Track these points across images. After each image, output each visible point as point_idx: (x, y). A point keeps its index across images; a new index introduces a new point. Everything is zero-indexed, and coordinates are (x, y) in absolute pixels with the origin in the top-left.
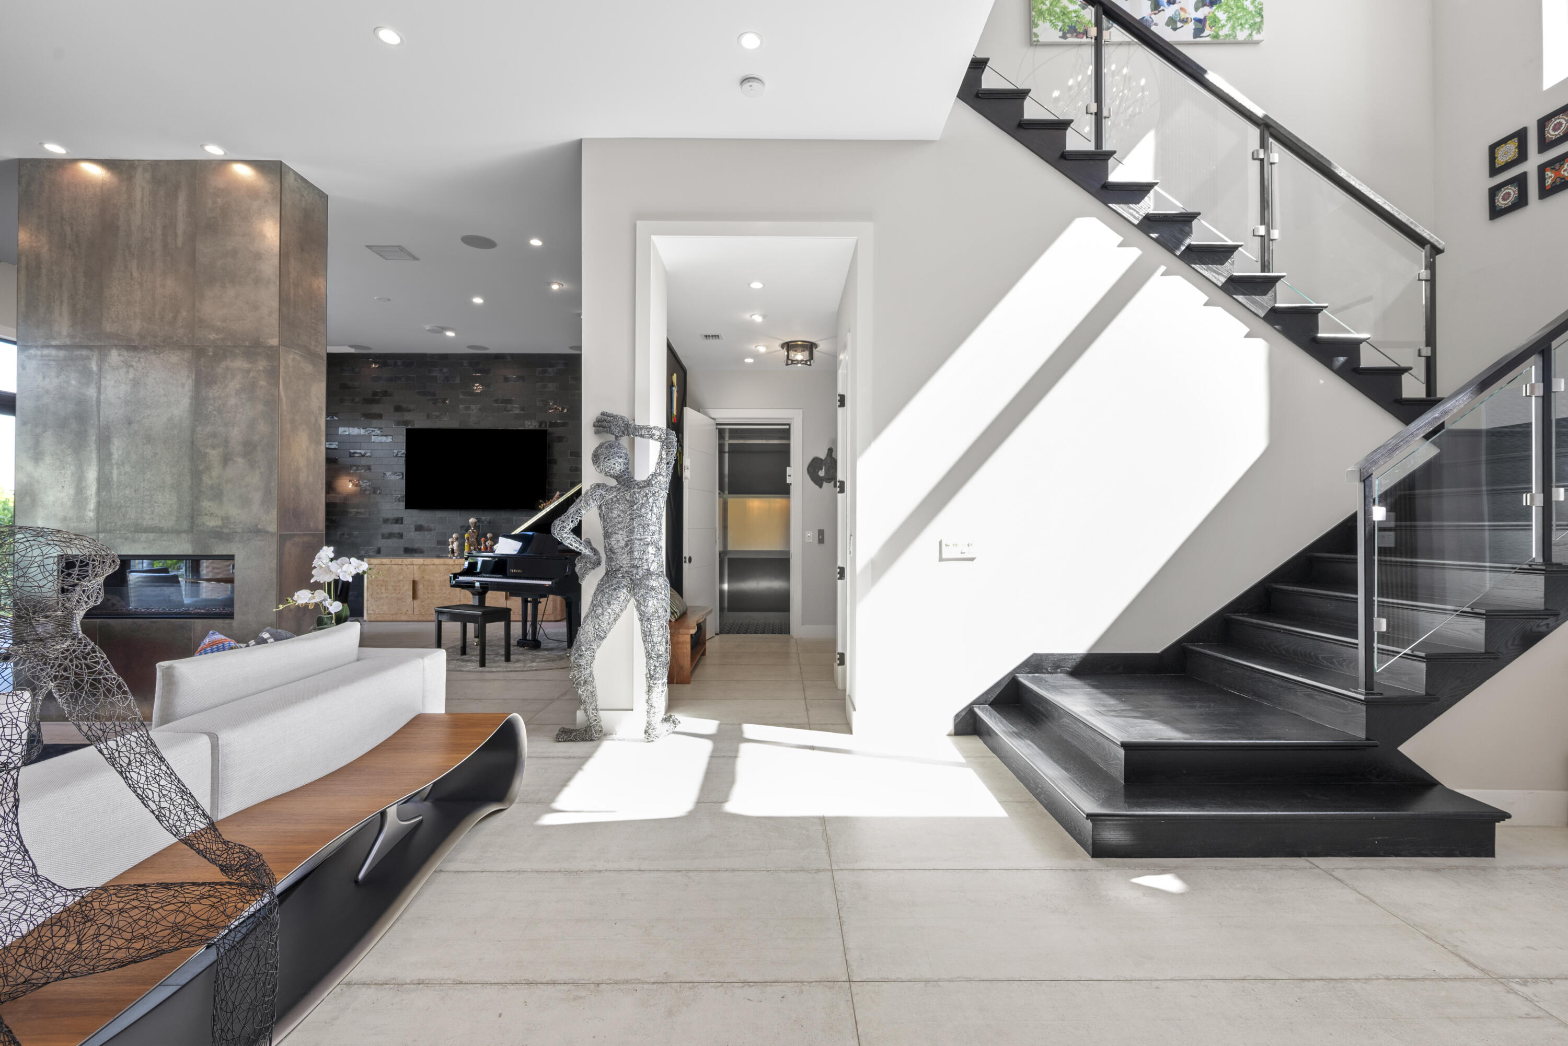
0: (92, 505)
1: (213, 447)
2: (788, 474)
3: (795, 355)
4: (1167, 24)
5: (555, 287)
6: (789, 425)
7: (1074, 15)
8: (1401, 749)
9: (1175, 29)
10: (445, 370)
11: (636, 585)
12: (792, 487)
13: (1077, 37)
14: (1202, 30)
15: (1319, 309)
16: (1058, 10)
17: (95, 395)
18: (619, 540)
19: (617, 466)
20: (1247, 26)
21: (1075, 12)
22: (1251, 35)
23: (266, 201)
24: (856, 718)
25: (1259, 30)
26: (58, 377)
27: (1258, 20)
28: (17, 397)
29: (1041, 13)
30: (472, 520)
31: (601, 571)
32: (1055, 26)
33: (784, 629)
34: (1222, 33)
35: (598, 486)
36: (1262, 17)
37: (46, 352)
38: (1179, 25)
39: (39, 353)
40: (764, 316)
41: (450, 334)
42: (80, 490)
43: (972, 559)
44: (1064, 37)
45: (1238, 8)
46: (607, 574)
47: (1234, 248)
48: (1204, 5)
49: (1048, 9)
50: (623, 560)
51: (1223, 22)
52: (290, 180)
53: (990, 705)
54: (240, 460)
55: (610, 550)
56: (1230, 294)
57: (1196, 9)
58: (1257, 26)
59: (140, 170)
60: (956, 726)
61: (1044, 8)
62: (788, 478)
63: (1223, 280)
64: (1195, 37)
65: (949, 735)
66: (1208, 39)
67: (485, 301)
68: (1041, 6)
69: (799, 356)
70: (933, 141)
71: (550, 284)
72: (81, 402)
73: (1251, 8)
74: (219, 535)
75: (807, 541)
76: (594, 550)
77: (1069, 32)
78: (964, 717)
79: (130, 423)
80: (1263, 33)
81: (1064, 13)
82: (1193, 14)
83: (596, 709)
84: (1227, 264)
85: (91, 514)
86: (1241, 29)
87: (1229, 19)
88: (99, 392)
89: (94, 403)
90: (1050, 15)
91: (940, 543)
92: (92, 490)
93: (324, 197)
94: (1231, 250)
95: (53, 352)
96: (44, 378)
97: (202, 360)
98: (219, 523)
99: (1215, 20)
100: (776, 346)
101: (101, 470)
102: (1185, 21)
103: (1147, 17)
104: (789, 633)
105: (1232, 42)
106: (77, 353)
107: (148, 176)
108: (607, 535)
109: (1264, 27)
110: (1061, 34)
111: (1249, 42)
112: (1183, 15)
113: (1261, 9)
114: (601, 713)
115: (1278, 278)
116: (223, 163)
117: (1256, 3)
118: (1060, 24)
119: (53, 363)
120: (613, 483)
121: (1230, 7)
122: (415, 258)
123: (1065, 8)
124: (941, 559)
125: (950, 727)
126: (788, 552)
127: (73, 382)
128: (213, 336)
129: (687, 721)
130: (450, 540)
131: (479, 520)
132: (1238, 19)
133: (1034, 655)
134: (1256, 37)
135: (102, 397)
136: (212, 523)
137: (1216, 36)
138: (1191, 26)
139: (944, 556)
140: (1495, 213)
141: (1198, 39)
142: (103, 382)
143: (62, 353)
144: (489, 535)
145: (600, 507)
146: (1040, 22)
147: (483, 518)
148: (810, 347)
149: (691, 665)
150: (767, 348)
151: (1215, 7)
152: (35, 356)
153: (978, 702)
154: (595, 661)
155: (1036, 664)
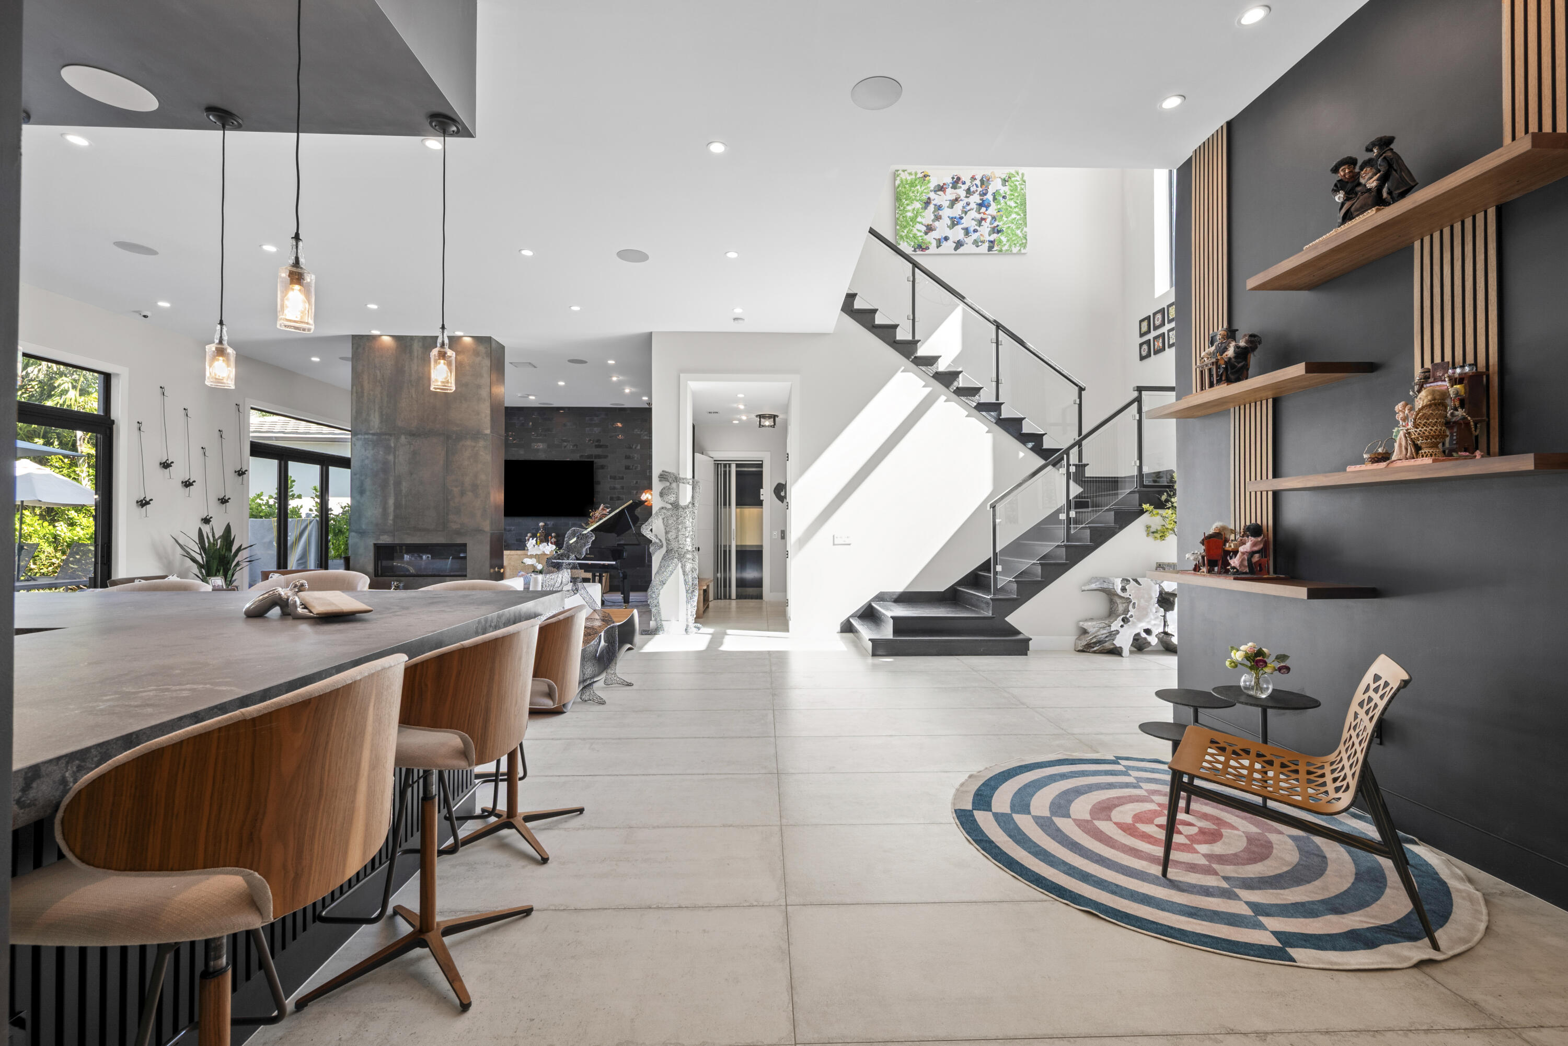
0: (391, 517)
1: (456, 487)
2: (761, 493)
3: (765, 422)
4: (973, 244)
5: (615, 379)
6: (762, 461)
7: (920, 238)
8: (1007, 619)
9: (978, 246)
10: (521, 418)
11: (681, 557)
12: (764, 502)
13: (922, 251)
14: (993, 247)
15: (1022, 419)
16: (911, 236)
17: (393, 460)
18: (672, 535)
19: (672, 498)
20: (1018, 245)
21: (921, 236)
22: (1020, 250)
23: (483, 358)
24: (791, 624)
25: (1025, 247)
26: (373, 449)
27: (1024, 241)
28: (352, 460)
29: (902, 237)
30: (541, 524)
31: (664, 550)
32: (910, 245)
33: (760, 597)
34: (1004, 249)
35: (663, 508)
36: (1026, 240)
37: (366, 437)
38: (980, 244)
39: (363, 437)
40: (745, 405)
41: (532, 398)
42: (385, 509)
43: (849, 544)
44: (915, 251)
45: (1013, 234)
46: (666, 552)
47: (982, 388)
48: (994, 233)
49: (906, 235)
50: (674, 545)
51: (1004, 243)
52: (494, 345)
53: (858, 617)
54: (470, 494)
55: (668, 540)
56: (979, 411)
57: (990, 235)
58: (1024, 245)
59: (416, 341)
60: (841, 628)
61: (904, 234)
62: (761, 496)
63: (975, 404)
64: (989, 251)
65: (838, 633)
66: (996, 252)
67: (566, 383)
68: (901, 233)
69: (767, 423)
70: (829, 334)
71: (611, 377)
72: (386, 462)
73: (1020, 235)
74: (458, 533)
75: (774, 537)
76: (660, 540)
77: (917, 248)
78: (845, 624)
79: (411, 474)
80: (1027, 249)
81: (915, 237)
82: (988, 238)
83: (661, 620)
84: (977, 396)
85: (391, 522)
86: (1015, 247)
87: (1008, 241)
88: (395, 458)
89: (392, 463)
90: (907, 238)
91: (834, 536)
92: (391, 509)
93: (503, 347)
94: (979, 389)
95: (370, 437)
96: (365, 450)
97: (450, 441)
98: (459, 526)
99: (1000, 241)
100: (753, 416)
101: (396, 499)
102: (983, 242)
103: (962, 239)
104: (762, 599)
105: (1009, 252)
106: (383, 437)
107: (421, 344)
108: (667, 533)
109: (1028, 245)
110: (913, 249)
111: (1019, 253)
112: (982, 239)
113: (1026, 235)
114: (663, 622)
115: (1002, 403)
116: (460, 337)
117: (1023, 232)
118: (913, 244)
119: (370, 442)
120: (669, 506)
121: (1008, 234)
122: (535, 367)
123: (915, 234)
124: (834, 544)
125: (839, 629)
126: (761, 546)
127: (381, 453)
128: (455, 429)
129: (704, 630)
130: (527, 538)
131: (546, 524)
132: (1013, 241)
133: (881, 593)
134: (1023, 251)
135: (397, 461)
136: (455, 526)
137: (1001, 251)
138: (987, 245)
139: (836, 543)
140: (1142, 358)
141: (991, 252)
142: (397, 453)
143: (375, 437)
144: (553, 534)
145: (663, 519)
146: (901, 243)
147: (548, 523)
148: (774, 417)
149: (704, 607)
150: (747, 417)
151: (1000, 234)
152: (361, 439)
153: (852, 616)
154: (660, 596)
155: (881, 598)
